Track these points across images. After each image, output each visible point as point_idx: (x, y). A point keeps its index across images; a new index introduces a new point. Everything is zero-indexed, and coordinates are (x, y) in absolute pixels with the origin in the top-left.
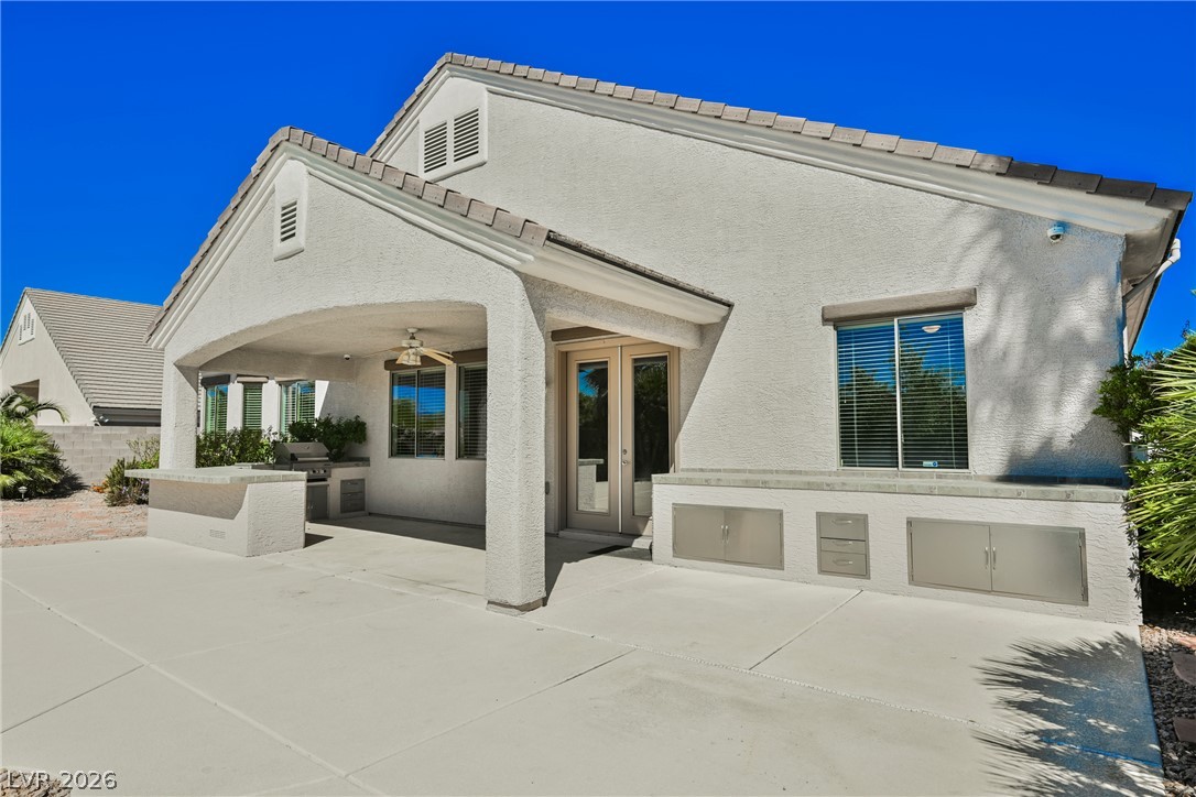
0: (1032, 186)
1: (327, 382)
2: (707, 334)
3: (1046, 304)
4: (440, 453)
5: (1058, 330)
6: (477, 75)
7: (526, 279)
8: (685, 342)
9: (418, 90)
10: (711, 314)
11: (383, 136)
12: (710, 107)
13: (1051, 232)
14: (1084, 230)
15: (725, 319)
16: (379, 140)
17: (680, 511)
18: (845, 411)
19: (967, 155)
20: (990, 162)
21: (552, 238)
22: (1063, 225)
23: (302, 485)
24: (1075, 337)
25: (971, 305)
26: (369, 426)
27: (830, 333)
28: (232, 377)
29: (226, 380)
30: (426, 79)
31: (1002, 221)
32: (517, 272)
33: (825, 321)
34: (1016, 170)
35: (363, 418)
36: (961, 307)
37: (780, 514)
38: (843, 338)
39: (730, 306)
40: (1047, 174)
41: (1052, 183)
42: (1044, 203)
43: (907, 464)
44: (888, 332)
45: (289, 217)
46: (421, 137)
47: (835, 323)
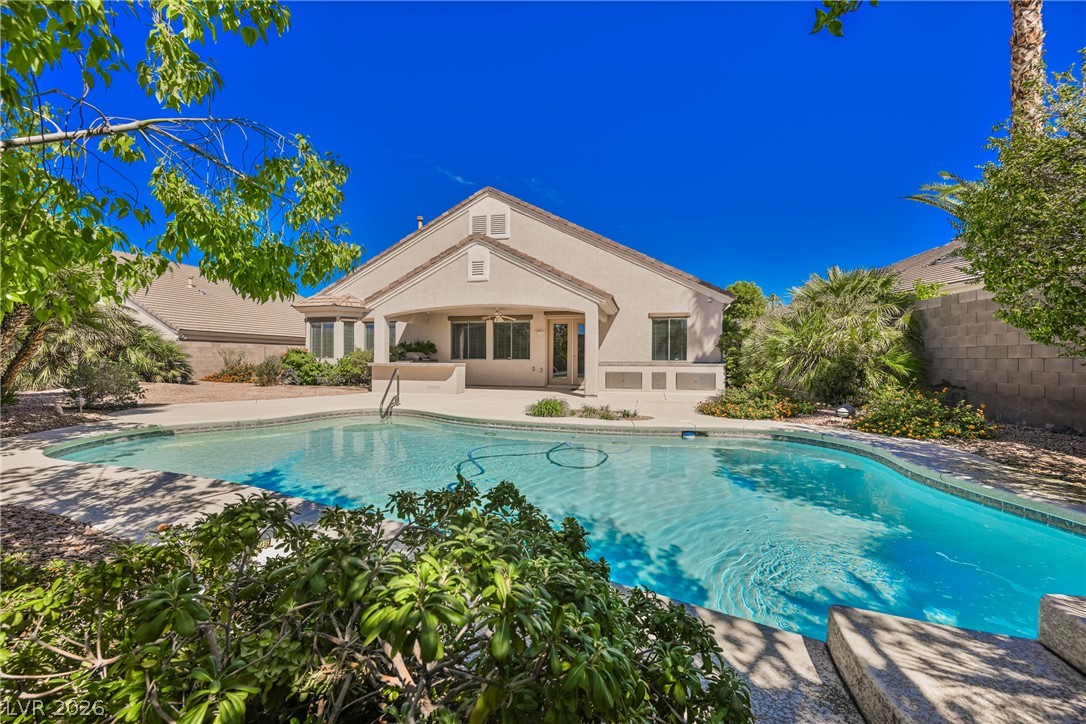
0: (705, 287)
1: (405, 324)
3: (706, 321)
4: (483, 356)
5: (708, 326)
6: (509, 202)
7: (598, 306)
13: (708, 300)
14: (715, 301)
18: (653, 344)
19: (691, 276)
22: (711, 299)
23: (464, 368)
24: (712, 328)
25: (689, 317)
27: (651, 321)
28: (338, 318)
29: (333, 319)
30: (476, 194)
31: (697, 295)
32: (597, 304)
33: (649, 317)
34: (702, 283)
35: (432, 342)
36: (687, 317)
37: (641, 374)
38: (654, 323)
39: (619, 308)
40: (709, 285)
41: (710, 288)
42: (707, 292)
43: (671, 359)
44: (667, 322)
45: (478, 267)
46: (471, 219)
47: (652, 318)
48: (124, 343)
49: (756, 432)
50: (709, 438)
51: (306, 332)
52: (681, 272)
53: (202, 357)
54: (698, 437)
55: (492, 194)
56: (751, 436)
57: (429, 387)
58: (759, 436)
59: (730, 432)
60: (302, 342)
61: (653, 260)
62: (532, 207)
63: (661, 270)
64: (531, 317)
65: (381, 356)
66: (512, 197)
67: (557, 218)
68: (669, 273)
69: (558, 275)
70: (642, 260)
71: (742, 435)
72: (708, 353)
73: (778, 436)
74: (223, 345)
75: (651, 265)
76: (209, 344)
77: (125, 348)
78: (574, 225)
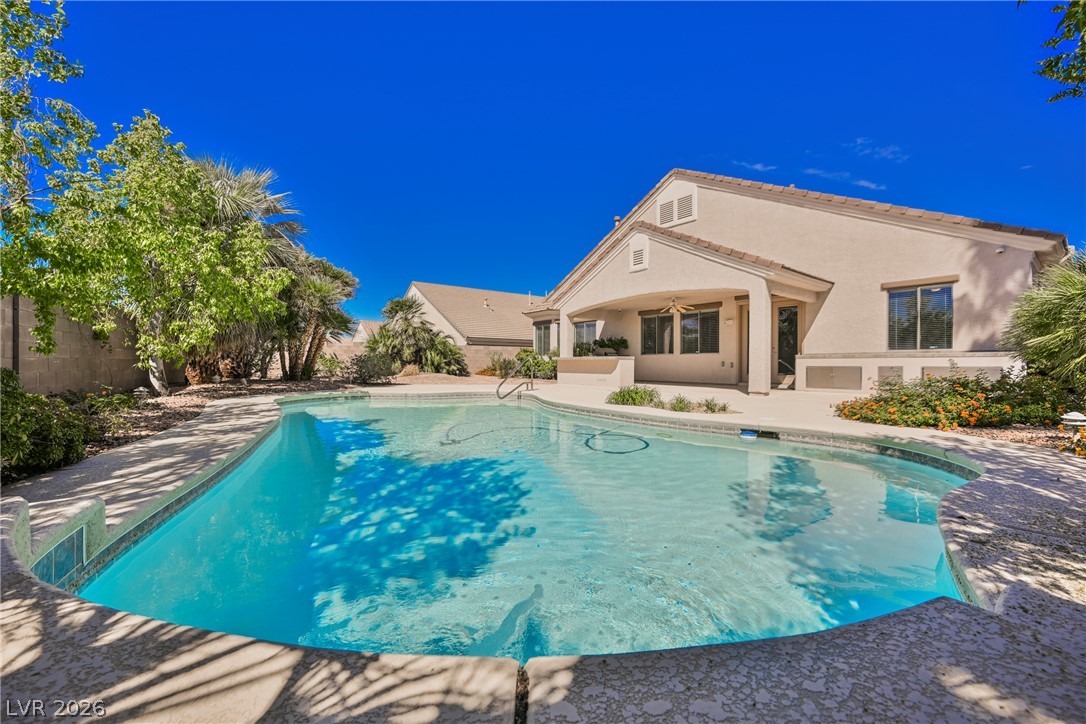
0: (990, 231)
2: (821, 296)
3: (995, 282)
4: (671, 351)
5: (1001, 292)
6: (690, 179)
7: (766, 280)
8: (808, 299)
9: (657, 186)
10: (823, 287)
11: (636, 207)
12: (825, 196)
13: (998, 251)
14: (1015, 249)
15: (830, 289)
16: (634, 210)
17: (809, 370)
18: (891, 329)
19: (959, 218)
20: (968, 220)
21: (783, 267)
22: (1004, 247)
23: (633, 362)
24: (1009, 294)
25: (957, 281)
26: (628, 340)
27: (885, 294)
28: (553, 321)
29: (550, 322)
30: (662, 181)
31: (976, 244)
32: (764, 278)
33: (883, 289)
34: (985, 226)
35: (625, 338)
36: (953, 282)
37: (861, 368)
38: (891, 296)
39: (833, 284)
40: (997, 227)
41: (1000, 230)
42: (997, 238)
43: (922, 347)
44: (914, 294)
45: (638, 256)
46: (658, 208)
47: (889, 290)
48: (424, 346)
49: (854, 440)
50: (780, 442)
51: (532, 334)
52: (939, 215)
53: (476, 358)
54: (761, 439)
55: (680, 176)
56: (847, 445)
57: (598, 380)
58: (858, 446)
59: (813, 436)
60: (530, 343)
61: (887, 206)
62: (720, 177)
63: (902, 218)
64: (720, 304)
65: (566, 352)
66: (698, 173)
67: (749, 183)
68: (918, 220)
69: (716, 250)
70: (870, 211)
71: (831, 442)
72: (999, 336)
73: (887, 449)
74: (492, 348)
75: (885, 214)
76: (482, 347)
77: (425, 350)
78: (770, 186)
